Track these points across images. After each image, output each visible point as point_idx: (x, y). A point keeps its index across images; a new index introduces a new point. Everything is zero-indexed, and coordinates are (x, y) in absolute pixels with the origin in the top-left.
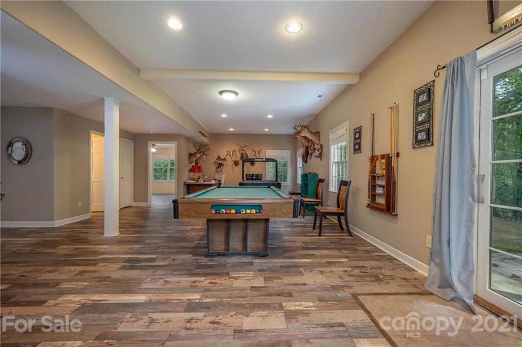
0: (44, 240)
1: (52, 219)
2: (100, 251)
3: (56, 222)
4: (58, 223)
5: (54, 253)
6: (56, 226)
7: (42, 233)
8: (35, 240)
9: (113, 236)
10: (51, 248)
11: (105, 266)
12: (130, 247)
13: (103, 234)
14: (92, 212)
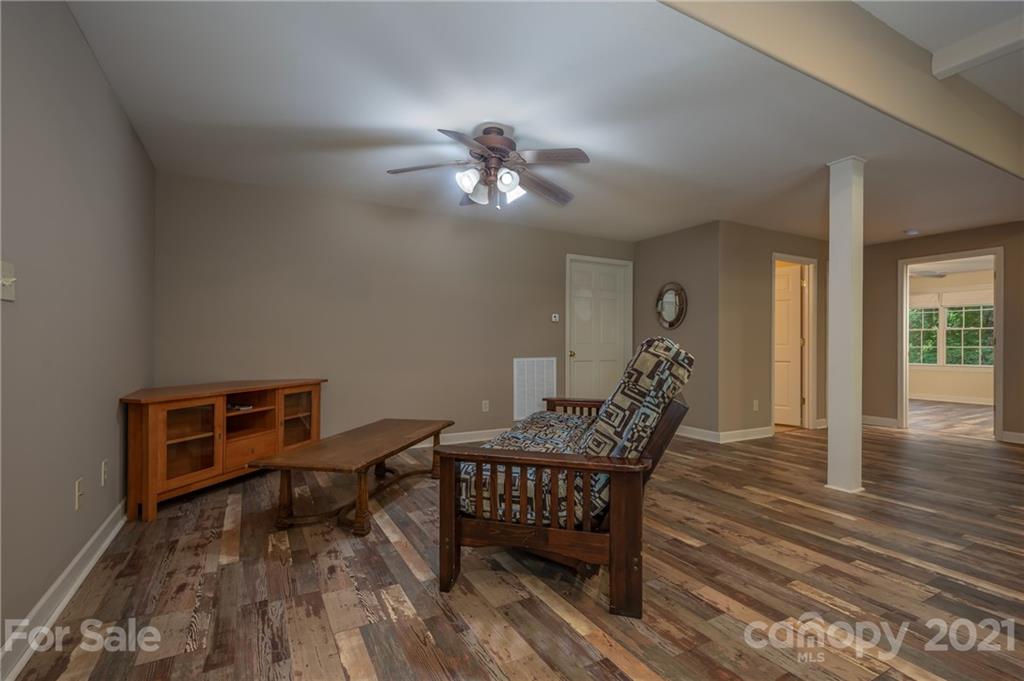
0: (716, 467)
1: (714, 427)
2: (837, 523)
3: (721, 434)
4: (726, 437)
5: (743, 498)
6: (721, 442)
7: (705, 450)
8: (701, 463)
9: (849, 491)
10: (734, 485)
11: (876, 572)
12: (921, 538)
13: (826, 483)
14: (776, 425)
